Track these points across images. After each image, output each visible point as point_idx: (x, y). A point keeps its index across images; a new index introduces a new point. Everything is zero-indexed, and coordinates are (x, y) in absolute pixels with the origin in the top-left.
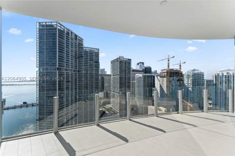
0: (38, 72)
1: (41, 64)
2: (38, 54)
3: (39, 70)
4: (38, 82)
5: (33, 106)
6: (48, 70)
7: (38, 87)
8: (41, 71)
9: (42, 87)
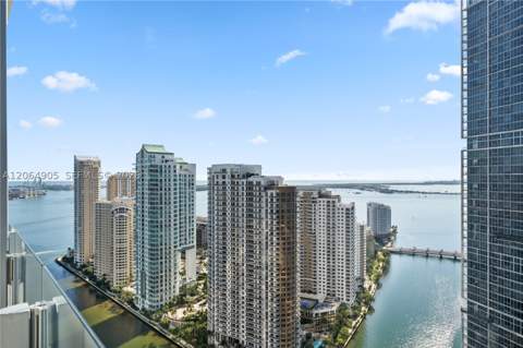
0: (465, 153)
1: (475, 125)
2: (465, 94)
3: (470, 146)
4: (466, 186)
5: (455, 260)
6: (496, 144)
7: (465, 201)
8: (476, 148)
9: (478, 204)
